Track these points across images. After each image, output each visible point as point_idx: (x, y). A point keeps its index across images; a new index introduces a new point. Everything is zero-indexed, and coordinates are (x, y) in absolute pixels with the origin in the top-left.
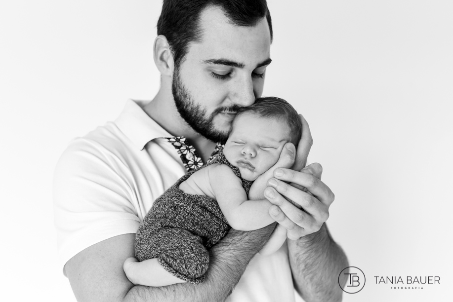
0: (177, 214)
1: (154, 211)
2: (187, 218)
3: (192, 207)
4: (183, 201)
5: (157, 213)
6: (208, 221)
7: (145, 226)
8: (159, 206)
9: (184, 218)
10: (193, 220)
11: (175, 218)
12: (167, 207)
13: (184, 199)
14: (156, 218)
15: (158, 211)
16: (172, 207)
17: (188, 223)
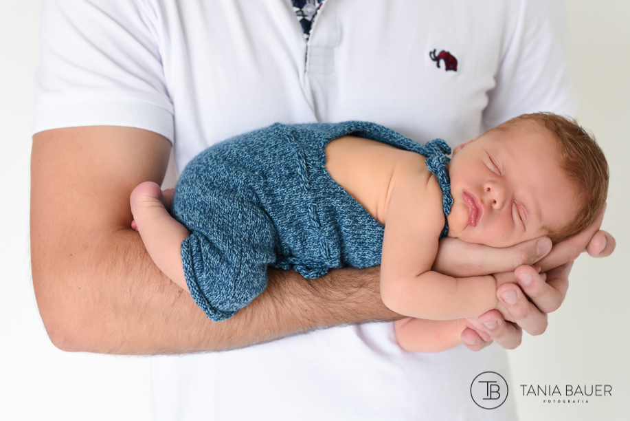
0: (284, 186)
1: (262, 145)
2: (293, 203)
3: (316, 199)
4: (312, 177)
5: (263, 152)
6: (320, 236)
7: (230, 153)
8: (276, 147)
9: (290, 201)
10: (300, 215)
11: (277, 187)
12: (282, 161)
13: (316, 176)
14: (253, 158)
15: (266, 153)
16: (288, 168)
17: (286, 214)
